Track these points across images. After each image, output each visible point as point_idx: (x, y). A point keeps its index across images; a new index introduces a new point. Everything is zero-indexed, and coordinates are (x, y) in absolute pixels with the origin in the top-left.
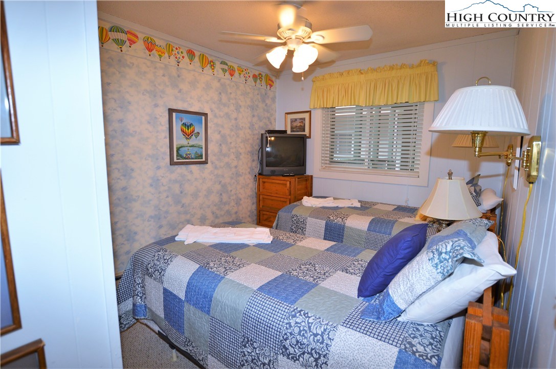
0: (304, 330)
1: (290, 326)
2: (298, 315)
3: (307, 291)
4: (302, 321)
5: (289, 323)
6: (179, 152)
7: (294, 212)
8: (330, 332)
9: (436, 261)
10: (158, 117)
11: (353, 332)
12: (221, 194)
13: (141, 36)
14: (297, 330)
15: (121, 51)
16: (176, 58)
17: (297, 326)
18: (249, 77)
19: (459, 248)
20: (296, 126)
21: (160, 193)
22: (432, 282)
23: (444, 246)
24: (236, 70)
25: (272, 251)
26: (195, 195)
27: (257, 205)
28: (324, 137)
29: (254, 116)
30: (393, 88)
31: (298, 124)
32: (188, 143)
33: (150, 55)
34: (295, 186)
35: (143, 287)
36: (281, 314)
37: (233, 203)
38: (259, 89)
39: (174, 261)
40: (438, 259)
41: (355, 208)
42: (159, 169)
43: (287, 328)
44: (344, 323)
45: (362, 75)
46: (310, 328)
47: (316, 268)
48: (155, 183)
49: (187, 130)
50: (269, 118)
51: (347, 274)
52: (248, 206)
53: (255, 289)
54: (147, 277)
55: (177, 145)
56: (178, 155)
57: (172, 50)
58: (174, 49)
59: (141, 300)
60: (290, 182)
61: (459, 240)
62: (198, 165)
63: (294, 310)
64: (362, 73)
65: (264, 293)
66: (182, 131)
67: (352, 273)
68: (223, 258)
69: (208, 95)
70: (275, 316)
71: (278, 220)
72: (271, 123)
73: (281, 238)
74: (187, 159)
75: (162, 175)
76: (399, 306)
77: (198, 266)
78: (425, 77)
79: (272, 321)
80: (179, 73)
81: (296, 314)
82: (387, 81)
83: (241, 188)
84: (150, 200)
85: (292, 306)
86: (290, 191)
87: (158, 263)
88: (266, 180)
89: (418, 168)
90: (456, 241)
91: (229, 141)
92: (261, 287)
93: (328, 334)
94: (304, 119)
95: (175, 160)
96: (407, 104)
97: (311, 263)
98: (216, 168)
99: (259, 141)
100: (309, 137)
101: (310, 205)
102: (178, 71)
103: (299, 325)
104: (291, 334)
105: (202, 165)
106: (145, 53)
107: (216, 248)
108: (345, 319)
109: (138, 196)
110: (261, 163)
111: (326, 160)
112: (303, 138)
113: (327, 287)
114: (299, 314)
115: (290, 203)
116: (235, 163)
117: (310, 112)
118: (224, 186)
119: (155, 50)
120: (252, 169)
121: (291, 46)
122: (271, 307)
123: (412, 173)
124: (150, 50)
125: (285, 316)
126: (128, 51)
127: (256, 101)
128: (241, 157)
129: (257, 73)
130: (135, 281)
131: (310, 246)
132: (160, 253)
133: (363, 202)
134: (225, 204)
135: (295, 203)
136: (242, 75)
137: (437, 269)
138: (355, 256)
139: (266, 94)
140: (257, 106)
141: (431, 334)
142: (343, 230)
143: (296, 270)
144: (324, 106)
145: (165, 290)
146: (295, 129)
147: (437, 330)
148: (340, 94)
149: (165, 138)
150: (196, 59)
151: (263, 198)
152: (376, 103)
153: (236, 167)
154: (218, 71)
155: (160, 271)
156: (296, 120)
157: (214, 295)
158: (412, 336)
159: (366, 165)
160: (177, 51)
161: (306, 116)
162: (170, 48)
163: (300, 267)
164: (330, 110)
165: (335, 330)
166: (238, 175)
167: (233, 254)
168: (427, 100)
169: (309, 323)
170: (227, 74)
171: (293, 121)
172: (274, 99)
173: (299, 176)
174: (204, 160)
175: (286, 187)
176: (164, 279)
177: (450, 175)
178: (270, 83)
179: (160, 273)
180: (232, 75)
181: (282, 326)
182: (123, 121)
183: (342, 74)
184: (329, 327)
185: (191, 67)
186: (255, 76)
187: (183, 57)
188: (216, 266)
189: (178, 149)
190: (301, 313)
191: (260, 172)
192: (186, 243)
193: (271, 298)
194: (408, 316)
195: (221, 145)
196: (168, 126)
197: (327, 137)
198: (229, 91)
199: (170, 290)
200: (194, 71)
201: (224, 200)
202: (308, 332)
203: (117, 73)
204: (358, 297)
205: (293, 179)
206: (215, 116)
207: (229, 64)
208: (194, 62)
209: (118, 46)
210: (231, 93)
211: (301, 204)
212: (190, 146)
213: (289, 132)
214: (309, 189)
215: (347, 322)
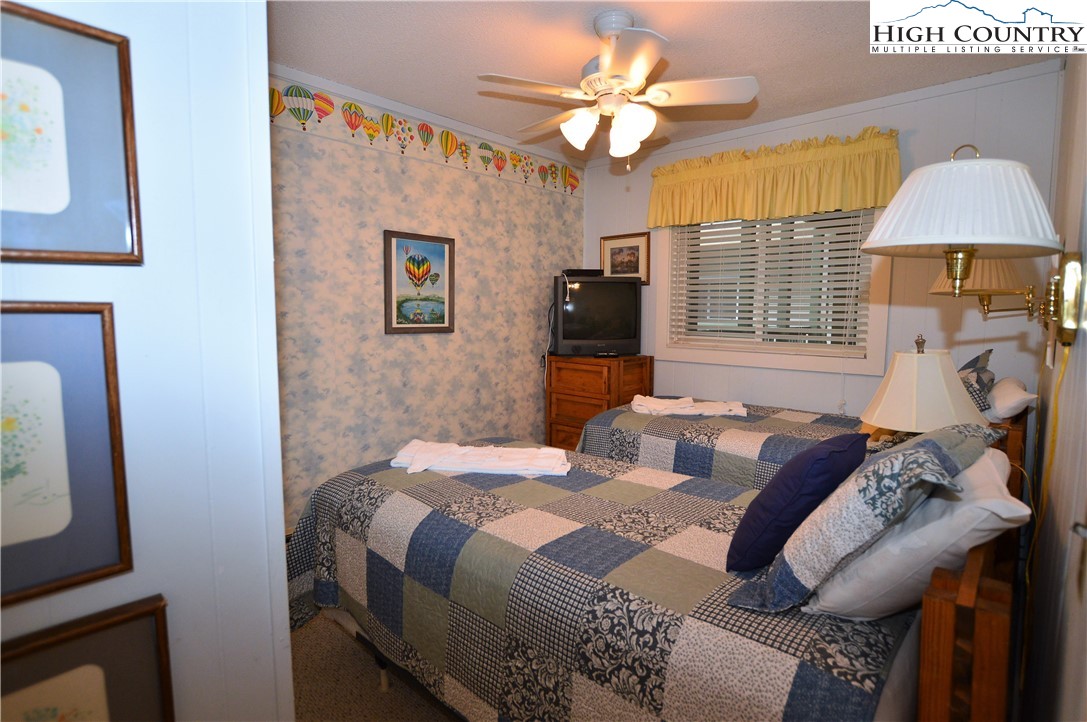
0: (619, 624)
1: (595, 617)
2: (609, 596)
3: (630, 557)
4: (618, 608)
5: (593, 612)
6: (403, 310)
7: (615, 424)
8: (668, 628)
9: (873, 492)
10: (365, 245)
11: (714, 629)
12: (478, 390)
13: (338, 102)
14: (606, 624)
15: (304, 129)
16: (399, 139)
17: (607, 616)
18: (532, 171)
19: (915, 466)
20: (623, 263)
21: (366, 384)
22: (865, 534)
23: (888, 464)
24: (508, 159)
25: (569, 488)
26: (430, 391)
27: (546, 412)
28: (675, 282)
29: (540, 244)
30: (811, 184)
31: (625, 258)
32: (419, 294)
33: (353, 136)
34: (619, 376)
35: (332, 550)
36: (577, 594)
37: (499, 408)
38: (551, 193)
39: (388, 502)
40: (877, 489)
41: (736, 418)
42: (365, 340)
43: (588, 621)
44: (696, 612)
45: (747, 161)
46: (631, 620)
47: (650, 519)
48: (358, 366)
49: (416, 270)
50: (569, 249)
51: (710, 532)
52: (529, 413)
53: (533, 551)
54: (338, 530)
55: (398, 297)
56: (402, 316)
57: (393, 126)
58: (397, 124)
59: (329, 573)
60: (609, 368)
61: (918, 452)
62: (436, 335)
63: (603, 587)
64: (747, 158)
65: (549, 558)
66: (409, 271)
67: (719, 531)
68: (476, 498)
69: (455, 205)
70: (567, 599)
71: (584, 440)
72: (573, 257)
73: (587, 466)
74: (416, 322)
75: (371, 353)
76: (803, 583)
77: (430, 510)
78: (873, 161)
79: (561, 607)
80: (403, 166)
81: (605, 595)
82: (798, 171)
83: (516, 380)
84: (348, 398)
85: (600, 581)
86: (609, 385)
87: (359, 505)
88: (562, 365)
89: (864, 340)
90: (911, 454)
91: (494, 290)
92: (543, 547)
93: (665, 631)
94: (636, 248)
95: (395, 325)
96: (838, 215)
97: (640, 511)
98: (469, 340)
99: (549, 292)
100: (647, 283)
101: (646, 411)
102: (402, 162)
103: (611, 615)
104: (596, 631)
105: (443, 336)
106: (345, 132)
107: (465, 482)
108: (698, 606)
109: (328, 390)
110: (554, 334)
111: (680, 327)
112: (635, 283)
113: (668, 551)
114: (612, 594)
115: (609, 408)
116: (504, 332)
117: (647, 234)
118: (484, 376)
119: (362, 127)
120: (536, 344)
121: (607, 109)
122: (560, 582)
123: (850, 350)
124: (354, 127)
125: (586, 598)
126: (316, 129)
127: (544, 215)
128: (517, 321)
129: (547, 164)
130: (318, 538)
131: (641, 481)
132: (363, 488)
133: (753, 406)
134: (485, 409)
135: (618, 408)
136: (518, 168)
137: (875, 508)
138: (727, 500)
139: (564, 203)
140: (547, 225)
141: (867, 639)
142: (711, 459)
143: (611, 521)
144: (674, 222)
145: (371, 555)
146: (619, 269)
147: (880, 632)
148: (705, 198)
149: (377, 283)
150: (436, 141)
151: (558, 399)
152: (777, 214)
153: (506, 339)
154: (474, 161)
155: (362, 519)
156: (621, 250)
157: (457, 562)
158: (827, 639)
159: (758, 336)
160: (401, 127)
161: (641, 242)
162: (388, 122)
163: (620, 517)
164: (687, 229)
165: (679, 624)
166: (510, 354)
167: (496, 491)
168: (879, 205)
169: (629, 611)
170: (491, 166)
171: (615, 252)
172: (578, 212)
173: (627, 358)
174: (446, 324)
175: (601, 378)
176: (370, 533)
177: (920, 344)
178: (572, 183)
179: (362, 523)
180: (500, 168)
181: (579, 616)
182: (305, 254)
183: (708, 161)
184: (666, 619)
185: (425, 155)
186: (543, 171)
187: (412, 138)
188: (462, 510)
189: (400, 305)
190: (615, 594)
191: (551, 350)
192: (409, 471)
193: (561, 566)
194: (821, 602)
195: (478, 297)
196: (382, 262)
197: (682, 282)
198: (495, 197)
199: (379, 552)
200: (431, 161)
201: (484, 402)
202: (628, 627)
203: (296, 167)
204: (728, 571)
205: (614, 363)
206: (469, 244)
207: (495, 148)
208: (432, 147)
209: (299, 120)
210: (498, 202)
211: (630, 409)
212: (421, 300)
213: (607, 273)
214: (647, 382)
215: (701, 611)
